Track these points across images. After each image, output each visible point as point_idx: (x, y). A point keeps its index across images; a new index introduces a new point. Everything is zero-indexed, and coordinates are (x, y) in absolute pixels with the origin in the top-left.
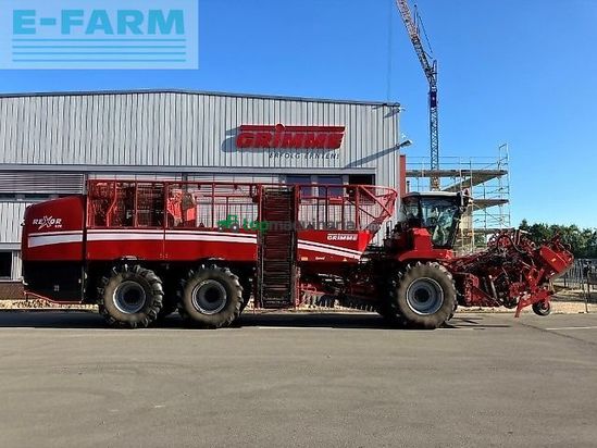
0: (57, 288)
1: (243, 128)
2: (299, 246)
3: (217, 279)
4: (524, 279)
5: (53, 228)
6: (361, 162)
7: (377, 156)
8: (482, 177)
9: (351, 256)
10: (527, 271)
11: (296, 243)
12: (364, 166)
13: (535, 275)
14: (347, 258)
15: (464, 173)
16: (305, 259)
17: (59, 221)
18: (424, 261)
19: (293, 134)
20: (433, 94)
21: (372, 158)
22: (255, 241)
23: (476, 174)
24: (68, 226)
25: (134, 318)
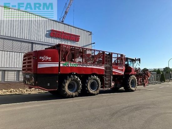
0: (49, 84)
1: (52, 30)
5: (48, 61)
11: (112, 69)
16: (114, 74)
17: (50, 58)
24: (53, 60)
25: (74, 94)
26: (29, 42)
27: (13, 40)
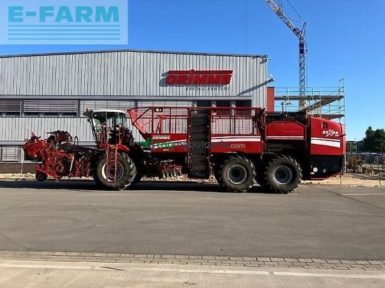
1: (170, 72)
7: (253, 89)
8: (327, 100)
12: (244, 95)
15: (316, 98)
19: (201, 75)
20: (302, 45)
21: (249, 90)
23: (324, 98)
26: (130, 100)
27: (108, 100)
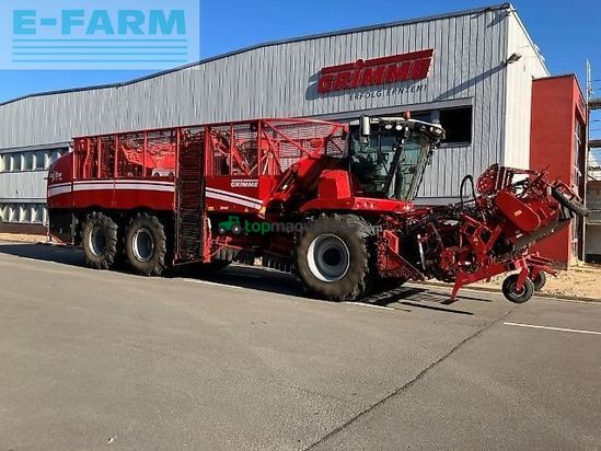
0: (61, 231)
1: (325, 71)
2: (207, 194)
3: (147, 228)
4: (466, 243)
6: (455, 91)
7: (476, 80)
9: (252, 205)
10: (471, 230)
11: (205, 190)
12: (458, 95)
13: (485, 237)
14: (249, 208)
16: (211, 209)
17: (60, 175)
18: (330, 213)
21: (468, 84)
22: (172, 189)
